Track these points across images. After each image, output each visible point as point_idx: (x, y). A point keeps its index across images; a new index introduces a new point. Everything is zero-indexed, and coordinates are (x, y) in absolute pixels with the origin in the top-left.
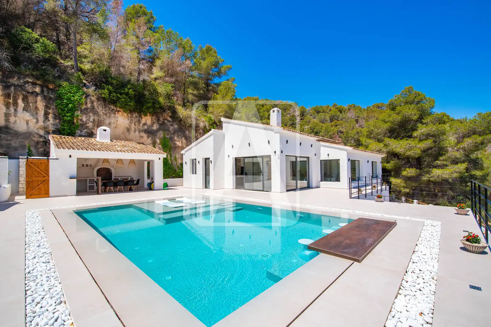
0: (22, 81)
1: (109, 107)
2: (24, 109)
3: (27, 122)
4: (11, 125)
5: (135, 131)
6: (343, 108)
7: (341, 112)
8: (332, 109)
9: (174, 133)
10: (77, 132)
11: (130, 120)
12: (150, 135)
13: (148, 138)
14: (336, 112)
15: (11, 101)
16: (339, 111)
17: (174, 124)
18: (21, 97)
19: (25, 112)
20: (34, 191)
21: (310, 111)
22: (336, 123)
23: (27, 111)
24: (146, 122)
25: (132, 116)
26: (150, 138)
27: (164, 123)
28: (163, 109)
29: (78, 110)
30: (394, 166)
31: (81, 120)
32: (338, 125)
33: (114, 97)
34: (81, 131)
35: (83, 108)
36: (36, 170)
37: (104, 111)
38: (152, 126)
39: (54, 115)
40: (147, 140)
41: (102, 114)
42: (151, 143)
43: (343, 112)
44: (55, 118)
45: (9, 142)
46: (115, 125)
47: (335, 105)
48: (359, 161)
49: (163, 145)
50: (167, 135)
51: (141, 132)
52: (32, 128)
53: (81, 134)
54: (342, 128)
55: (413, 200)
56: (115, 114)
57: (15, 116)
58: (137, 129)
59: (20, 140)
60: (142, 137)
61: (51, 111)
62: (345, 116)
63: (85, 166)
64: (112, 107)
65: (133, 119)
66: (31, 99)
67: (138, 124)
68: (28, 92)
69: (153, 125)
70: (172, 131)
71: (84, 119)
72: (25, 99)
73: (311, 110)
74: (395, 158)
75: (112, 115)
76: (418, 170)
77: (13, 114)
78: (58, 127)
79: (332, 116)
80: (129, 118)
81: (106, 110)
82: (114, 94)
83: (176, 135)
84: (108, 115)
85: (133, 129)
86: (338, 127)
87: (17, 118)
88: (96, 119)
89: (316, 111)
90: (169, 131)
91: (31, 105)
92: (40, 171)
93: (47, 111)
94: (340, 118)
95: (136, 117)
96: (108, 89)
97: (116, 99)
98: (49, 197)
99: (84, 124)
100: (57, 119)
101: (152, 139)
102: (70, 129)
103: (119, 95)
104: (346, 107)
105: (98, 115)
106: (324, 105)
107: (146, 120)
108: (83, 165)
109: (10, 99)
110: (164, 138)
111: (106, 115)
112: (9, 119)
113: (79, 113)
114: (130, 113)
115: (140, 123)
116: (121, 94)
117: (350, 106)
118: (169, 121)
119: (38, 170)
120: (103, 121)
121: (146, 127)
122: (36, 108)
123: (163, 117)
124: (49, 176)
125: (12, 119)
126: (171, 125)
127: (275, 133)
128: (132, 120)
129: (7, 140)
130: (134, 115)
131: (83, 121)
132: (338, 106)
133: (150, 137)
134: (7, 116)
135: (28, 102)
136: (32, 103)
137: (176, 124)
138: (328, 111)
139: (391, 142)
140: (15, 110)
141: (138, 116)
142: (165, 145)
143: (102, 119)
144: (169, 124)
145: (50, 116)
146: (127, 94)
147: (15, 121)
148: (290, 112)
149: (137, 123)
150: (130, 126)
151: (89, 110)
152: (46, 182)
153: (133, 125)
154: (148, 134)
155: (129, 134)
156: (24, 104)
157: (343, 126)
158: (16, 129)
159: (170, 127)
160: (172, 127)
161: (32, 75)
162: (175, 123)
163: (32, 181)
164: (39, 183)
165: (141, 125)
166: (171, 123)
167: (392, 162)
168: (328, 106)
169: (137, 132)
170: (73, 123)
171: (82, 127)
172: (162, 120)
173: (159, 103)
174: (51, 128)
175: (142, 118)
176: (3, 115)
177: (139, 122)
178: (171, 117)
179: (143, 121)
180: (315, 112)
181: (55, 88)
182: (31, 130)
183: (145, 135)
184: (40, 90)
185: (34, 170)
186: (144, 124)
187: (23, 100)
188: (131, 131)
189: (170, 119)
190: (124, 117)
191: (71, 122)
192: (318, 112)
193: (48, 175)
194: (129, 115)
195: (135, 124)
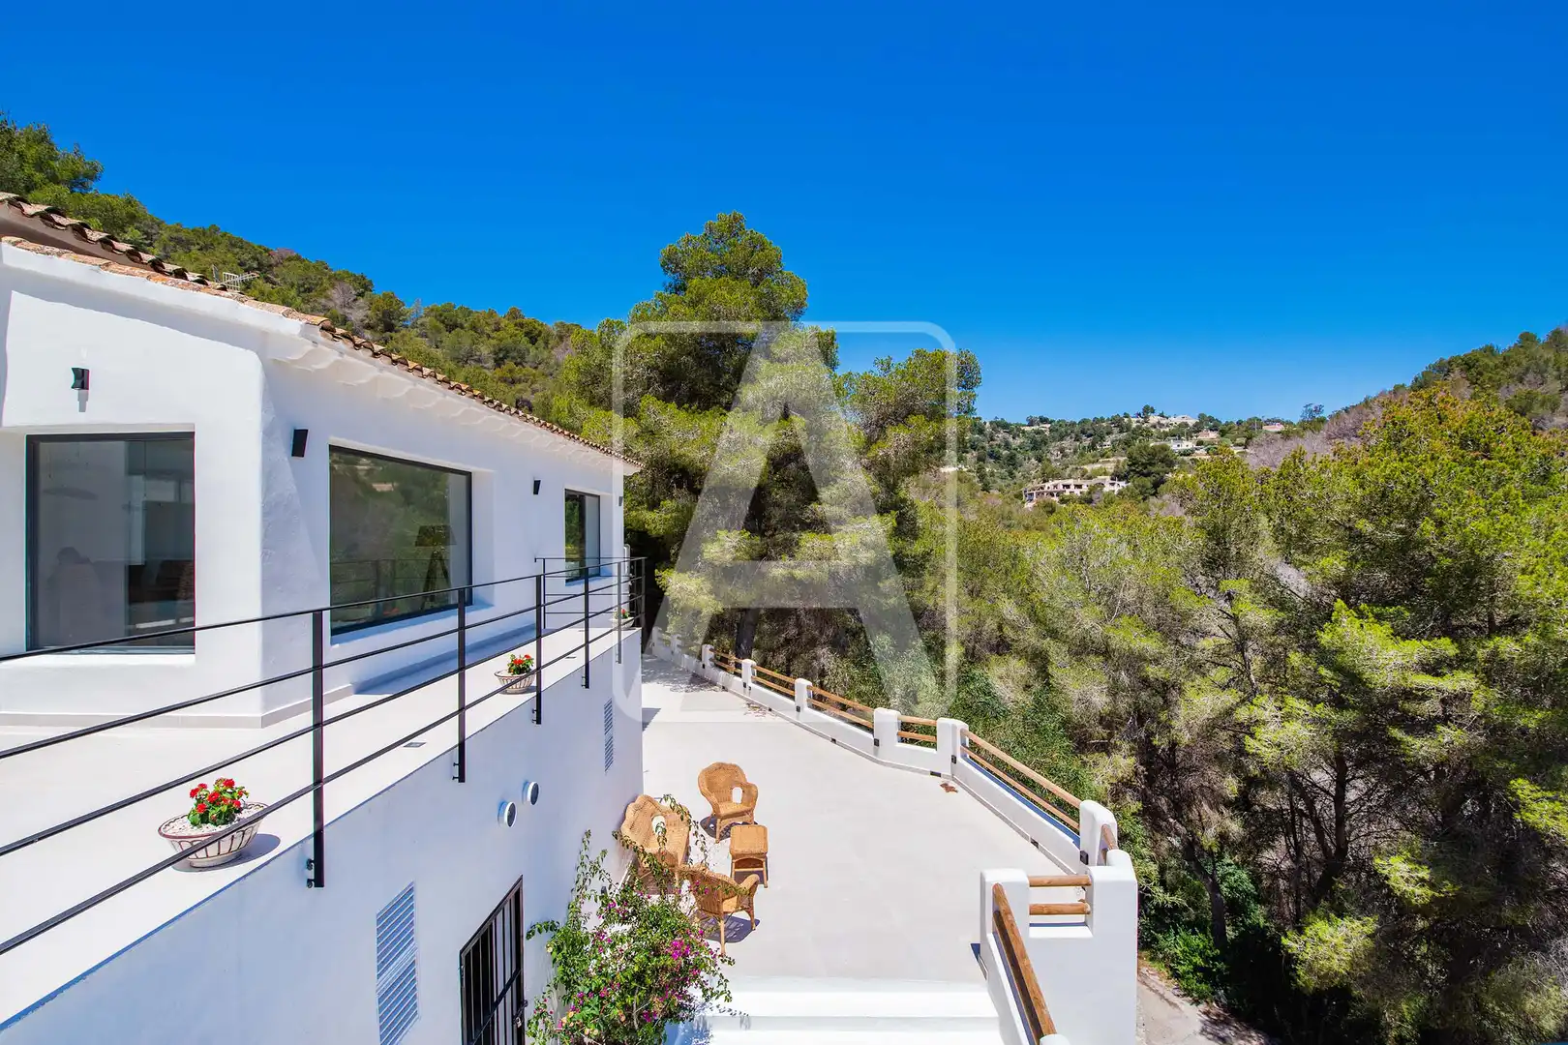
6: (540, 328)
7: (533, 341)
8: (502, 325)
14: (515, 336)
16: (527, 334)
21: (424, 320)
22: (511, 371)
30: (676, 519)
32: (520, 381)
43: (540, 342)
47: (514, 314)
48: (469, 475)
54: (534, 392)
55: (740, 661)
62: (546, 354)
73: (426, 315)
74: (681, 488)
76: (757, 540)
79: (500, 350)
86: (519, 386)
89: (443, 322)
94: (529, 358)
104: (551, 326)
106: (480, 308)
117: (563, 325)
132: (527, 319)
138: (488, 330)
139: (664, 418)
148: (331, 304)
157: (536, 386)
167: (668, 504)
168: (491, 314)
180: (442, 326)
192: (452, 327)
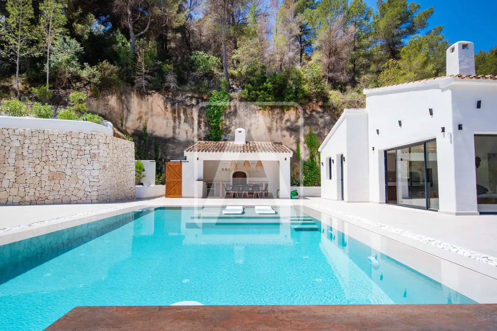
0: (184, 97)
1: (250, 107)
2: (185, 121)
3: (186, 132)
4: (177, 136)
5: (277, 130)
9: (324, 127)
10: (222, 137)
11: (271, 118)
12: (293, 133)
13: (291, 136)
15: (176, 115)
17: (325, 115)
18: (182, 110)
19: (185, 123)
20: (171, 191)
23: (186, 122)
24: (290, 118)
25: (273, 113)
26: (293, 137)
27: (311, 116)
28: (308, 98)
29: (222, 115)
31: (225, 125)
33: (253, 95)
34: (226, 136)
35: (227, 112)
36: (172, 173)
37: (245, 112)
38: (296, 122)
39: (204, 123)
40: (289, 139)
41: (243, 116)
42: (295, 142)
44: (205, 126)
45: (174, 150)
46: (256, 126)
49: (309, 144)
50: (315, 130)
51: (284, 130)
52: (189, 137)
53: (225, 139)
56: (255, 113)
57: (179, 128)
58: (278, 127)
59: (181, 148)
60: (285, 136)
61: (202, 120)
63: (224, 170)
64: (253, 106)
65: (274, 116)
66: (189, 111)
67: (280, 122)
68: (187, 106)
69: (298, 120)
70: (322, 125)
71: (228, 123)
72: (185, 112)
75: (253, 115)
77: (178, 126)
78: (207, 134)
80: (270, 116)
81: (247, 111)
82: (254, 92)
83: (327, 129)
84: (249, 116)
85: (275, 128)
87: (180, 130)
88: (237, 122)
90: (318, 125)
91: (189, 116)
92: (175, 173)
93: (199, 120)
95: (278, 113)
96: (247, 88)
97: (255, 97)
98: (181, 197)
99: (227, 128)
100: (207, 126)
101: (296, 136)
102: (216, 135)
103: (258, 92)
105: (239, 117)
107: (290, 116)
108: (223, 169)
109: (176, 114)
110: (311, 135)
111: (246, 116)
112: (175, 131)
113: (224, 117)
114: (271, 110)
115: (282, 120)
116: (260, 90)
118: (318, 112)
119: (174, 172)
120: (244, 123)
121: (289, 124)
122: (193, 118)
123: (311, 109)
124: (182, 178)
125: (177, 131)
126: (321, 117)
127: (443, 90)
128: (273, 118)
129: (173, 149)
130: (276, 112)
131: (227, 126)
133: (293, 135)
134: (174, 128)
135: (187, 114)
136: (189, 114)
137: (328, 115)
140: (179, 123)
141: (280, 112)
142: (310, 143)
143: (243, 121)
144: (317, 116)
145: (202, 124)
146: (266, 89)
147: (179, 133)
149: (279, 120)
150: (272, 125)
151: (232, 113)
152: (179, 183)
153: (275, 124)
154: (291, 131)
155: (271, 134)
156: (185, 116)
158: (179, 139)
159: (320, 119)
160: (322, 120)
161: (192, 90)
162: (326, 113)
163: (170, 182)
164: (175, 183)
165: (284, 122)
166: (321, 115)
169: (279, 131)
170: (219, 128)
171: (226, 131)
172: (309, 113)
173: (303, 91)
174: (203, 135)
175: (285, 113)
176: (172, 128)
177: (281, 118)
178: (321, 107)
179: (286, 117)
181: (208, 97)
182: (189, 139)
183: (287, 134)
184: (196, 102)
185: (171, 172)
186: (288, 121)
187: (184, 113)
188: (273, 130)
189: (319, 110)
190: (265, 115)
191: (217, 128)
193: (180, 177)
194: (270, 112)
195: (277, 122)
